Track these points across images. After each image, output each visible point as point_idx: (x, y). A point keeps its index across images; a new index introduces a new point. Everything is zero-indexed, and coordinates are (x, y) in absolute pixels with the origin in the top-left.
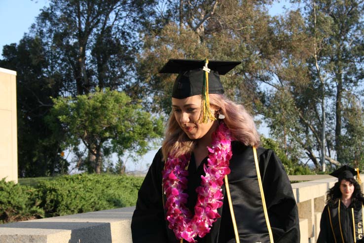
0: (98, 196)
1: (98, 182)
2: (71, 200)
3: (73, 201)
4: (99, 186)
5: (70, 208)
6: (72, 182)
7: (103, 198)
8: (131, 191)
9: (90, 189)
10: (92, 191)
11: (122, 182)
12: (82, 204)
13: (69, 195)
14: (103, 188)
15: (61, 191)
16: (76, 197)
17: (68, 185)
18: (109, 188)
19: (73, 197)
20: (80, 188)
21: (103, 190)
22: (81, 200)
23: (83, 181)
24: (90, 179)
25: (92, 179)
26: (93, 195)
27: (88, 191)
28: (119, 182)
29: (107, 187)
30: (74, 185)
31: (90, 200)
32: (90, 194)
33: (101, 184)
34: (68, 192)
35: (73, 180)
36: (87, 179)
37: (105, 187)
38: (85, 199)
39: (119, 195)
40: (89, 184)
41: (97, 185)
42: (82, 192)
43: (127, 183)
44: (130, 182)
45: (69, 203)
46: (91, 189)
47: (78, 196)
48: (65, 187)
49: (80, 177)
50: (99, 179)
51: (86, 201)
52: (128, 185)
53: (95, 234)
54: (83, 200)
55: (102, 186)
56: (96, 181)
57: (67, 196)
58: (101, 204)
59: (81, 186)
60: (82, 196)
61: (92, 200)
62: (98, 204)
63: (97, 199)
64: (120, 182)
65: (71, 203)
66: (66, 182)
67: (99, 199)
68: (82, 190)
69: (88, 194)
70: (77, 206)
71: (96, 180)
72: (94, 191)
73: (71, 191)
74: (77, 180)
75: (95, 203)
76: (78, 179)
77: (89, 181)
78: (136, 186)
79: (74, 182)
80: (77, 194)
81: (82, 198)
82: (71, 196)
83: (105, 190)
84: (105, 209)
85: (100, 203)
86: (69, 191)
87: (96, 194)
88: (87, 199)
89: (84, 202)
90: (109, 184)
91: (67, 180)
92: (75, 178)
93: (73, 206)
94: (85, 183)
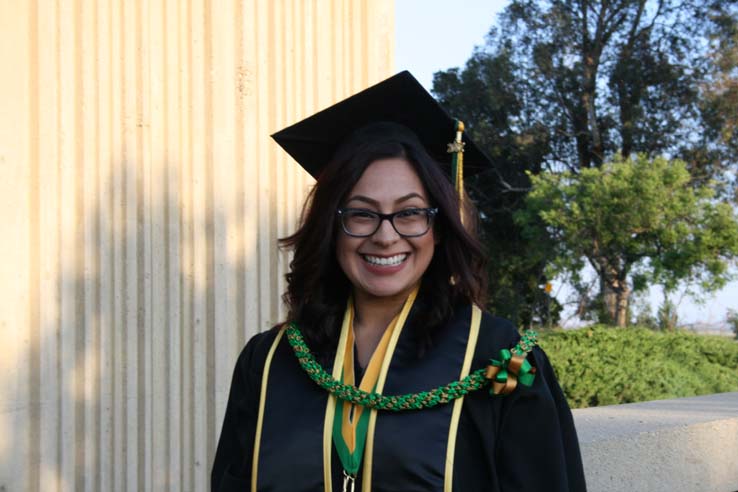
0: (629, 373)
1: (627, 343)
2: (575, 380)
3: (579, 380)
4: (631, 352)
5: (572, 395)
6: (575, 342)
7: (638, 377)
8: (696, 364)
9: (612, 357)
10: (616, 362)
11: (678, 344)
12: (596, 388)
13: (571, 368)
14: (640, 357)
15: (555, 359)
16: (584, 373)
17: (568, 349)
18: (651, 357)
19: (579, 373)
20: (592, 355)
21: (639, 361)
22: (594, 381)
23: (598, 342)
24: (611, 338)
25: (615, 337)
26: (619, 370)
27: (607, 362)
28: (671, 344)
29: (647, 355)
30: (579, 349)
31: (613, 379)
32: (612, 367)
33: (633, 347)
34: (568, 363)
35: (576, 339)
36: (605, 338)
37: (643, 355)
38: (601, 378)
39: (671, 371)
40: (610, 347)
41: (626, 349)
42: (595, 364)
43: (687, 347)
44: (694, 345)
45: (569, 384)
46: (614, 358)
47: (588, 371)
48: (561, 353)
49: (591, 333)
50: (631, 339)
51: (605, 382)
52: (690, 351)
53: (659, 447)
54: (598, 380)
55: (637, 352)
56: (625, 343)
57: (567, 370)
58: (636, 389)
59: (594, 350)
60: (597, 370)
61: (617, 380)
62: (629, 388)
63: (626, 378)
64: (674, 345)
65: (573, 386)
66: (564, 343)
67: (630, 377)
68: (596, 358)
69: (608, 368)
70: (587, 392)
71: (623, 339)
72: (620, 362)
73: (574, 362)
74: (585, 340)
75: (622, 386)
76: (587, 336)
77: (610, 342)
78: (707, 354)
79: (578, 343)
80: (587, 367)
81: (596, 375)
82: (573, 371)
83: (643, 361)
84: (643, 398)
85: (633, 385)
86: (570, 361)
87: (625, 369)
88: (606, 377)
89: (600, 384)
90: (651, 349)
91: (566, 338)
92: (580, 334)
93: (579, 390)
94: (601, 345)
